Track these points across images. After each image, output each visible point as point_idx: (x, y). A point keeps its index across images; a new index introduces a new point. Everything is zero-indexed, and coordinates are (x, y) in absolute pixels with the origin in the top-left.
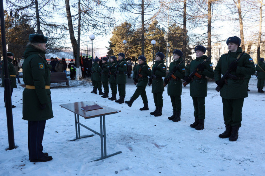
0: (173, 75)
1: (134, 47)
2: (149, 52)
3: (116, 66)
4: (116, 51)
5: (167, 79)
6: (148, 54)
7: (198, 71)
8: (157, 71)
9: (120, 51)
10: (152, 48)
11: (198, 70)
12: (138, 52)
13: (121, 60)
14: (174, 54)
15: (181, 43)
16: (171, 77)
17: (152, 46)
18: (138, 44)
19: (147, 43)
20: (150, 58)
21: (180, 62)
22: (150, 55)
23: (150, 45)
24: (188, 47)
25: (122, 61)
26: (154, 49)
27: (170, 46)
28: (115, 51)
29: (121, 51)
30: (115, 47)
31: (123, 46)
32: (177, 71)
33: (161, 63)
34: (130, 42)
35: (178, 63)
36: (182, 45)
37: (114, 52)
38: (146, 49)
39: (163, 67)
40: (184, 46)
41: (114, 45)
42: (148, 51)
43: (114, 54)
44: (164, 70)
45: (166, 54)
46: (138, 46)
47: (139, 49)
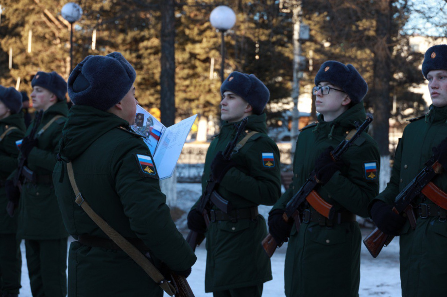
0: (314, 194)
1: (124, 41)
2: (199, 70)
3: (19, 142)
4: (28, 57)
5: (285, 217)
6: (195, 75)
7: (437, 175)
8: (233, 173)
9: (46, 59)
10: (216, 47)
11: (437, 170)
12: (141, 68)
13: (46, 108)
14: (322, 84)
15: (368, 25)
16: (303, 206)
17: (216, 36)
18: (142, 25)
19: (194, 21)
20: (209, 98)
21: (351, 128)
22: (207, 82)
23: (209, 33)
24: (408, 44)
25: (51, 113)
26: (226, 50)
27: (312, 39)
28: (19, 59)
29: (53, 59)
30: (19, 36)
31: (63, 33)
32: (338, 173)
33: (251, 129)
34: (102, 10)
35: (343, 135)
36: (372, 33)
37: (15, 66)
38: (184, 50)
39: (265, 155)
40: (382, 42)
41: (17, 25)
42: (198, 63)
43: (14, 73)
44: (268, 170)
45: (291, 80)
46: (145, 33)
47: (146, 48)
